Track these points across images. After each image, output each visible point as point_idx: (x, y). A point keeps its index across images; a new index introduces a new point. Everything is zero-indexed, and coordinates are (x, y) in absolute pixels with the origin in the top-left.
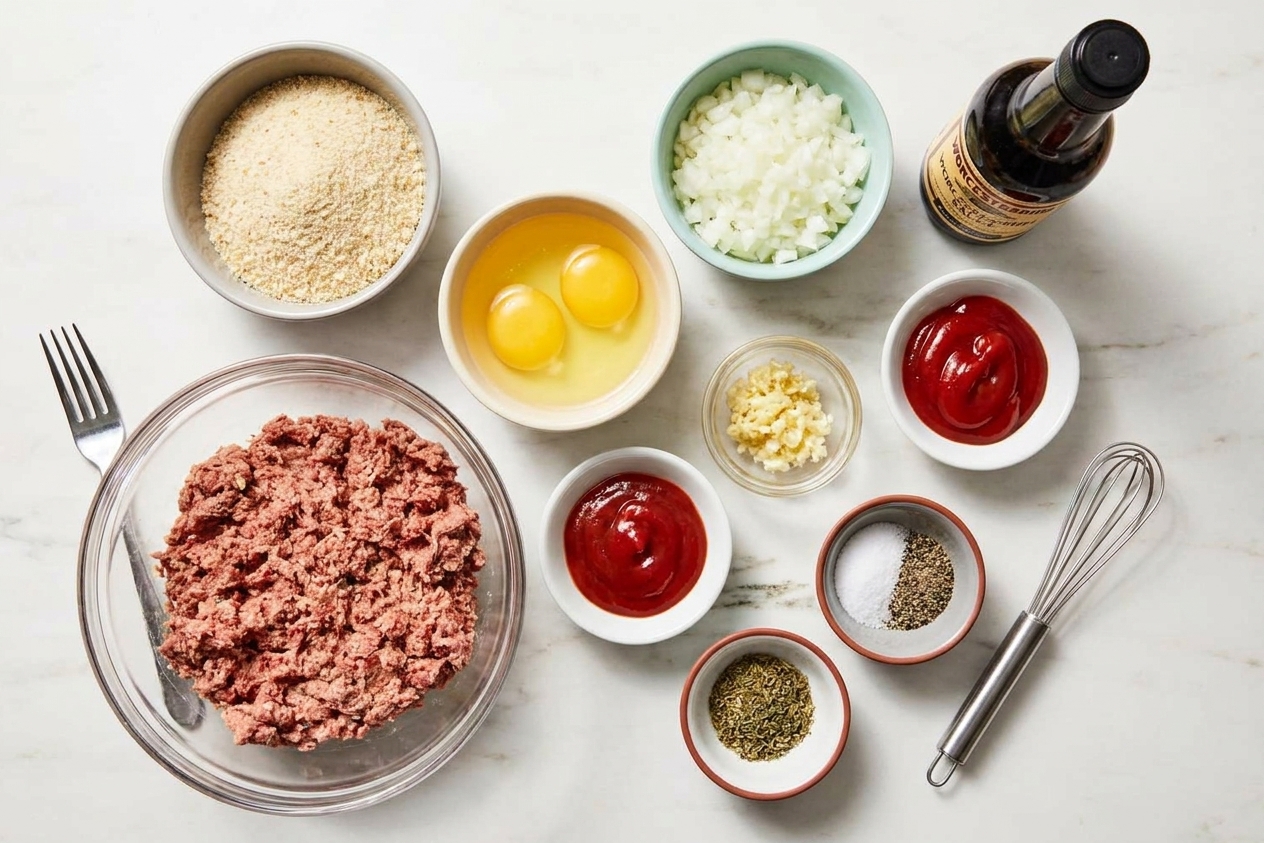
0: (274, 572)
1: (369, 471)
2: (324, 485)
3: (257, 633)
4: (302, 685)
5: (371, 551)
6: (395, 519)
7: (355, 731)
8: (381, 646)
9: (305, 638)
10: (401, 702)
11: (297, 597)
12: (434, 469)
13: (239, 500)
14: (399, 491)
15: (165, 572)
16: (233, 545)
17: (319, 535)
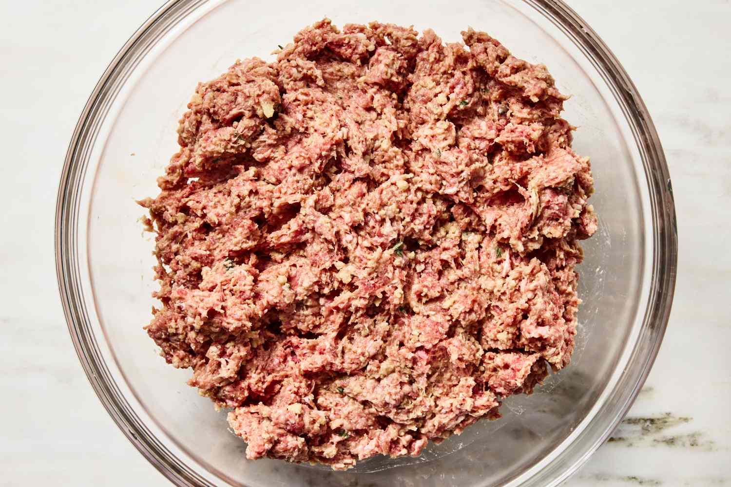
0: (308, 230)
1: (442, 98)
2: (379, 115)
3: (281, 311)
4: (338, 382)
5: (440, 206)
6: (477, 165)
7: (409, 447)
8: (451, 334)
9: (348, 319)
10: (475, 409)
11: (339, 265)
12: (535, 100)
13: (261, 132)
14: (481, 127)
15: (155, 224)
16: (254, 193)
17: (371, 182)
